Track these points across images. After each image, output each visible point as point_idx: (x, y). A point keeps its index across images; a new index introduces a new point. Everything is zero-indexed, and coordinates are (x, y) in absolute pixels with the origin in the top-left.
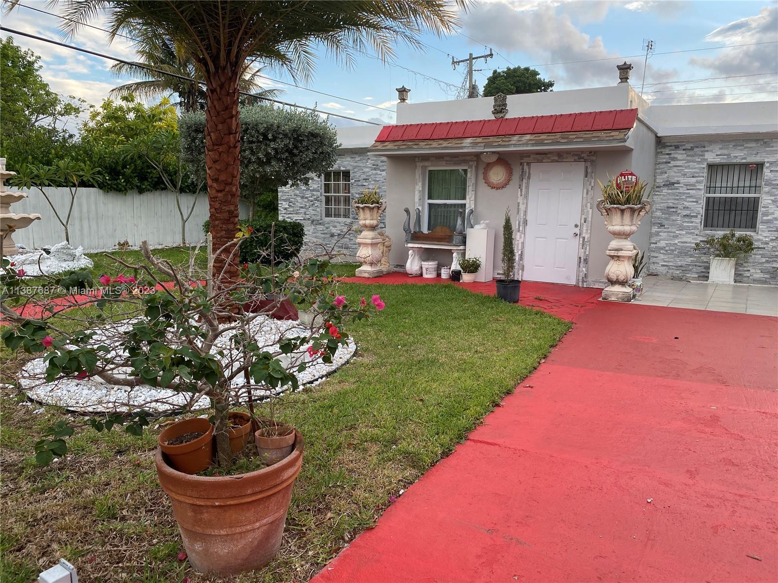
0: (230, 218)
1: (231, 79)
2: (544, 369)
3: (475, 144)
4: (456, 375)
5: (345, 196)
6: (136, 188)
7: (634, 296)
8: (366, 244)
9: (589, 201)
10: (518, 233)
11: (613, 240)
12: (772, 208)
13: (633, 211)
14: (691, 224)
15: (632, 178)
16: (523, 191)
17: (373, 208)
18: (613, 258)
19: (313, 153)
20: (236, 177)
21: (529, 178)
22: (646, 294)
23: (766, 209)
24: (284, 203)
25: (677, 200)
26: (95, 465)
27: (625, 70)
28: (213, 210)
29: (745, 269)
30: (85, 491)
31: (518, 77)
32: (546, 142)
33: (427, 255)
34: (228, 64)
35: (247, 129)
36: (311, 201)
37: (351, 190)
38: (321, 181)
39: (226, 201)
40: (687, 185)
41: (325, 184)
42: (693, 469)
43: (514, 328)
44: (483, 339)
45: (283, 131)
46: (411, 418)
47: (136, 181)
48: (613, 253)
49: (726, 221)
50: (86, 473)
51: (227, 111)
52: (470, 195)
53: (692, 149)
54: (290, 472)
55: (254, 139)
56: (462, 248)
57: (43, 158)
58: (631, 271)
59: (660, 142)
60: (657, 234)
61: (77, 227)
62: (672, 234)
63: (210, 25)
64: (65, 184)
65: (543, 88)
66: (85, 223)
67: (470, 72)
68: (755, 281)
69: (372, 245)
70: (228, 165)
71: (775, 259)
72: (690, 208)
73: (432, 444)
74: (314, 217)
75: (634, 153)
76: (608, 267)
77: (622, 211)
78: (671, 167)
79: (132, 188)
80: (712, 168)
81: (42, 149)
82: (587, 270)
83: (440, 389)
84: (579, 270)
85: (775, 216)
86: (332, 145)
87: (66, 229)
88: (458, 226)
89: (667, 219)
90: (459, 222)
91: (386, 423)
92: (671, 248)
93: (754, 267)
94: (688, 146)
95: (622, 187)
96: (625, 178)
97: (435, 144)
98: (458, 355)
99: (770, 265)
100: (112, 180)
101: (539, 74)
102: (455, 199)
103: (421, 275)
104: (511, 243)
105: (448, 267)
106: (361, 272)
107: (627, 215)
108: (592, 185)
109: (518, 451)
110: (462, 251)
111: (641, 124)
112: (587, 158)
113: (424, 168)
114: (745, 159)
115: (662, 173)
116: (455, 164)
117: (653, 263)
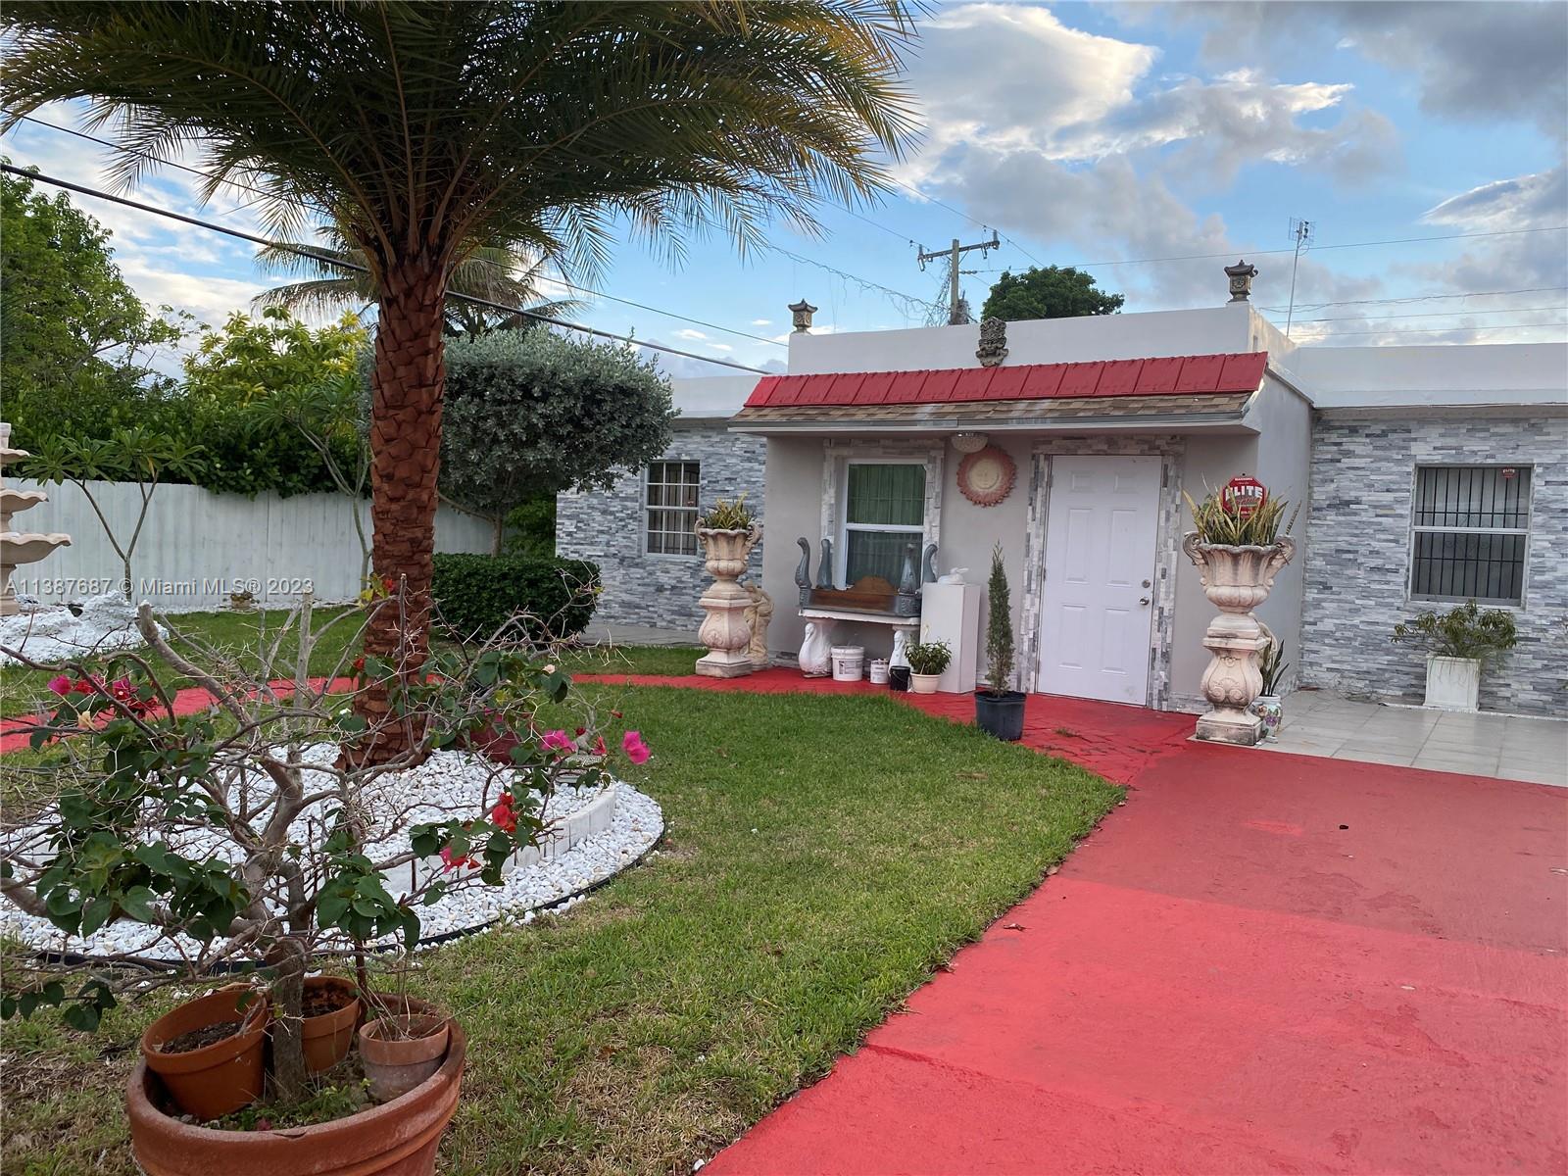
0: (414, 553)
1: (428, 277)
2: (1054, 887)
3: (939, 416)
4: (864, 896)
5: (689, 512)
6: (274, 486)
7: (1264, 734)
8: (718, 609)
9: (1172, 533)
10: (1028, 596)
11: (1218, 615)
12: (1552, 558)
13: (1257, 557)
14: (1385, 587)
15: (1253, 492)
16: (1038, 510)
17: (735, 537)
18: (1218, 654)
19: (623, 426)
20: (430, 472)
21: (1049, 485)
22: (1289, 729)
23: (1540, 560)
24: (567, 522)
25: (1356, 536)
26: (52, 1079)
27: (1240, 277)
28: (380, 537)
29: (1501, 681)
30: (15, 1138)
31: (1052, 285)
32: (1081, 414)
33: (843, 634)
34: (425, 249)
35: (492, 376)
36: (621, 520)
37: (700, 499)
38: (642, 481)
39: (406, 520)
40: (1375, 507)
41: (649, 486)
42: (1348, 1133)
43: (1003, 795)
44: (935, 818)
45: (563, 382)
46: (750, 993)
47: (275, 473)
48: (1217, 643)
49: (1459, 582)
50: (29, 1096)
51: (418, 341)
52: (931, 515)
53: (1384, 434)
54: (422, 1121)
55: (505, 397)
56: (912, 621)
57: (93, 423)
58: (1256, 681)
59: (1319, 419)
60: (1317, 604)
61: (152, 561)
62: (1347, 606)
63: (391, 175)
64: (133, 476)
65: (1101, 309)
66: (169, 554)
67: (954, 277)
68: (1522, 707)
69: (732, 610)
70: (414, 447)
71: (1561, 663)
72: (1384, 554)
73: (785, 1054)
74: (625, 552)
75: (1261, 441)
76: (1209, 672)
77: (1235, 557)
78: (1341, 469)
79: (267, 486)
80: (1427, 474)
81: (94, 407)
82: (1169, 676)
83: (822, 928)
84: (1153, 676)
85: (1558, 574)
86: (662, 411)
87: (128, 566)
88: (904, 578)
89: (1335, 574)
90: (907, 569)
91: (693, 1003)
92: (1348, 634)
93: (1517, 678)
94: (1376, 429)
95: (1235, 508)
96: (1239, 490)
97: (861, 415)
98: (875, 852)
99: (1550, 675)
100: (227, 470)
101: (1093, 282)
102: (902, 524)
103: (830, 674)
104: (1005, 617)
105: (885, 661)
106: (707, 665)
107: (1245, 567)
108: (1178, 502)
109: (967, 1077)
110: (914, 629)
111: (1276, 384)
112: (1166, 448)
113: (840, 460)
114: (1493, 456)
115: (1324, 481)
116: (902, 454)
117: (1311, 664)
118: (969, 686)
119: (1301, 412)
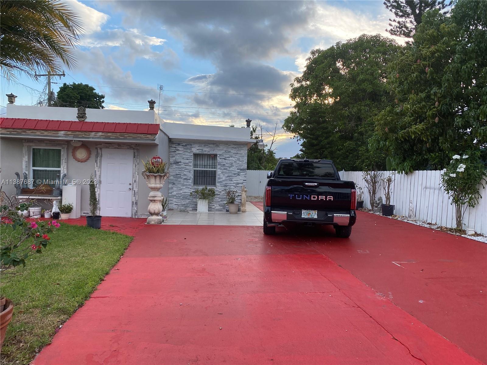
2: (123, 260)
3: (66, 135)
4: (75, 269)
7: (163, 221)
9: (137, 171)
10: (96, 189)
11: (151, 191)
12: (221, 176)
13: (161, 176)
14: (187, 183)
15: (159, 160)
16: (98, 164)
18: (152, 202)
21: (101, 156)
22: (169, 219)
23: (219, 176)
25: (180, 171)
27: (152, 104)
29: (213, 205)
31: (81, 89)
32: (111, 137)
40: (185, 164)
42: (197, 289)
43: (102, 242)
44: (85, 250)
46: (54, 293)
48: (151, 199)
49: (203, 182)
52: (63, 165)
53: (186, 146)
56: (59, 198)
58: (161, 207)
59: (171, 141)
60: (172, 188)
62: (179, 188)
65: (98, 98)
67: (49, 83)
68: (217, 210)
72: (187, 175)
73: (72, 302)
75: (159, 146)
76: (149, 206)
77: (155, 177)
78: (176, 154)
80: (196, 155)
82: (137, 209)
83: (67, 277)
84: (133, 209)
85: (223, 179)
89: (176, 180)
91: (39, 298)
92: (179, 195)
93: (216, 204)
94: (184, 144)
95: (155, 164)
96: (156, 160)
97: (38, 133)
99: (222, 202)
101: (95, 90)
102: (53, 167)
103: (29, 216)
104: (94, 194)
105: (50, 211)
107: (158, 179)
108: (138, 162)
109: (118, 298)
110: (60, 200)
111: (161, 132)
112: (134, 147)
113: (29, 147)
114: (209, 152)
115: (172, 157)
116: (53, 146)
117: (171, 203)
118: (79, 216)
119: (166, 139)
